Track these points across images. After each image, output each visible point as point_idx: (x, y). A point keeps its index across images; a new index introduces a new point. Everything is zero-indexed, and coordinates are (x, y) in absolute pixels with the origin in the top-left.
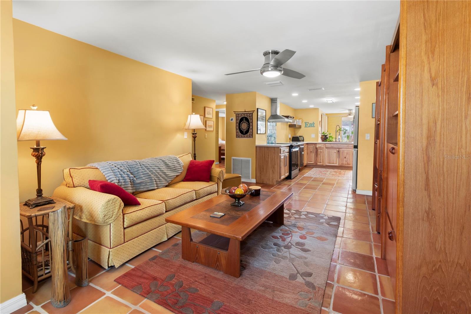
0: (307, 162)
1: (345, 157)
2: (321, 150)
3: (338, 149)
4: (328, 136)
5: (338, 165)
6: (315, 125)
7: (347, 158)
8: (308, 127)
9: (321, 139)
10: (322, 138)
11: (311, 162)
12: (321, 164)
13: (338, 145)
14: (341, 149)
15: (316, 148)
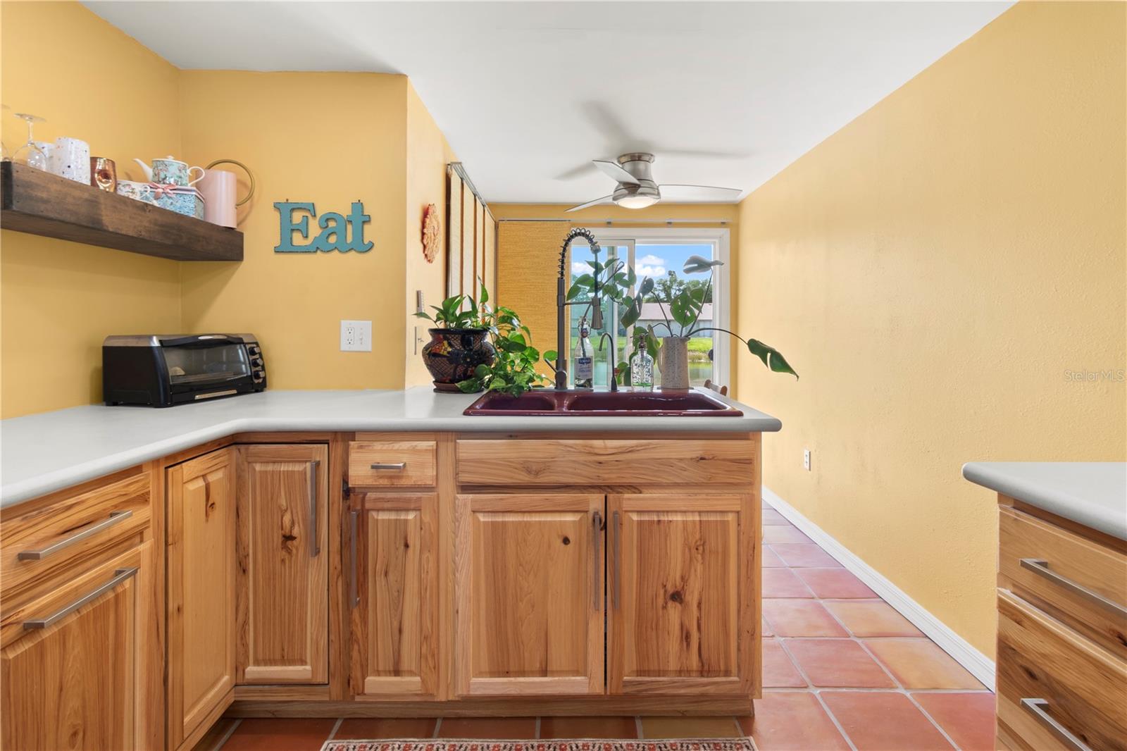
0: (239, 668)
1: (674, 581)
2: (411, 516)
3: (595, 502)
4: (489, 339)
5: (598, 689)
6: (370, 233)
7: (692, 598)
8: (305, 250)
9: (431, 367)
10: (431, 356)
11: (284, 661)
12: (408, 684)
13: (598, 443)
14: (629, 499)
15: (347, 492)
